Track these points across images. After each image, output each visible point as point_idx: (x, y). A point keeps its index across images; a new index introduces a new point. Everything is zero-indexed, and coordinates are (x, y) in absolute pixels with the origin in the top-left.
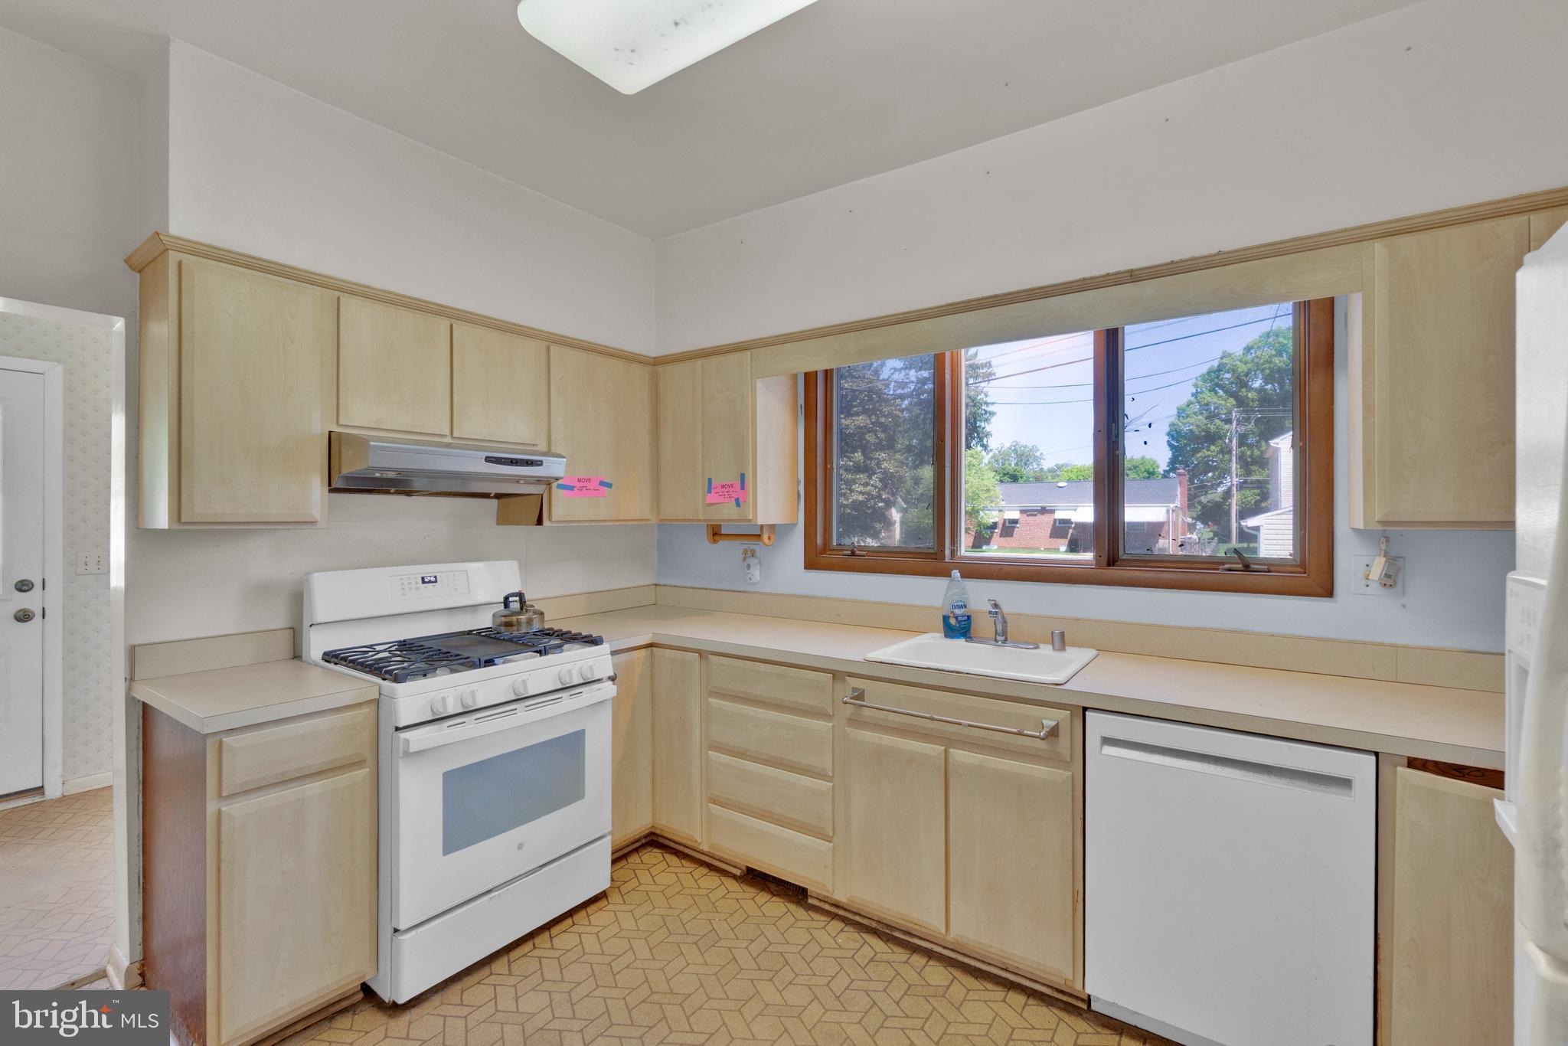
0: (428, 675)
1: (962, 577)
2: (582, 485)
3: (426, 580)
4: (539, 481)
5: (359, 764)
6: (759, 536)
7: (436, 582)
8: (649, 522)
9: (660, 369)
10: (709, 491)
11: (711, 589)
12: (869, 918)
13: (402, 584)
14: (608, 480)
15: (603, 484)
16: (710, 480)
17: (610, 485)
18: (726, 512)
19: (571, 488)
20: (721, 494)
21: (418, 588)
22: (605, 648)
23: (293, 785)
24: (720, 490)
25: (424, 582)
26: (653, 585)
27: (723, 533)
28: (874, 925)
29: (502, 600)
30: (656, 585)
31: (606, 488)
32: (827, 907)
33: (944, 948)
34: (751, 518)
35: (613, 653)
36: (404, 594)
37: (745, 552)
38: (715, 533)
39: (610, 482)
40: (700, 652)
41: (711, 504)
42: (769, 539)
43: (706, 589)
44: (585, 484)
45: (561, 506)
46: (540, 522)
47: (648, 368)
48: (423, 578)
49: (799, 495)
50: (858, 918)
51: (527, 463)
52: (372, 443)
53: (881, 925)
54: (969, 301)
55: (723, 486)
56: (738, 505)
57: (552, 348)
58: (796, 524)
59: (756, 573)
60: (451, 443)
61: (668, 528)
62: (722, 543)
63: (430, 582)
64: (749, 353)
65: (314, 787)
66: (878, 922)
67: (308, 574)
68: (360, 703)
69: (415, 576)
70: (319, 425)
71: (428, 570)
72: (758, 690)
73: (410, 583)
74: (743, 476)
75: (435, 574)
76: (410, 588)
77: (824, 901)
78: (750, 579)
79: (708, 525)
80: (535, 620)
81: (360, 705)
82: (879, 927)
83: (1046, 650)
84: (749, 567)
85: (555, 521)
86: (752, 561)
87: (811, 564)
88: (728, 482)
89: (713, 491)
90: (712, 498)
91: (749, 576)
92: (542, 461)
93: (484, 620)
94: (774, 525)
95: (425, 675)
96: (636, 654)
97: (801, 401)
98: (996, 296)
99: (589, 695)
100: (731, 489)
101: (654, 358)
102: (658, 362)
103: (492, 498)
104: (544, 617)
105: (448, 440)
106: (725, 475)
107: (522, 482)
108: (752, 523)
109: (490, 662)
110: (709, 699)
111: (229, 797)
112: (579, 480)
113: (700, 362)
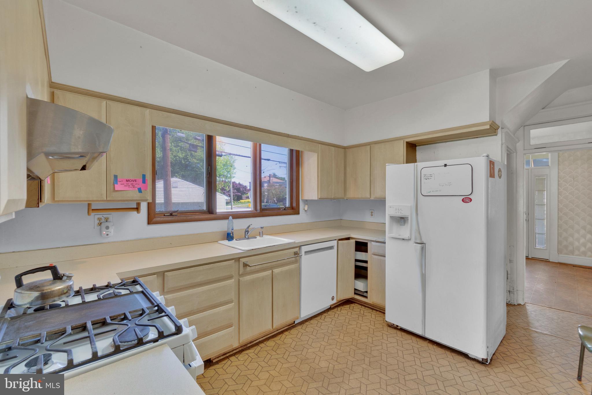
1: (233, 219)
6: (137, 208)
10: (116, 183)
12: (237, 349)
16: (115, 176)
18: (132, 196)
20: (125, 185)
24: (125, 182)
28: (240, 349)
32: (222, 357)
33: (262, 338)
34: (149, 198)
37: (100, 219)
41: (117, 191)
50: (234, 352)
53: (243, 347)
54: (252, 127)
55: (128, 181)
56: (140, 191)
66: (241, 347)
74: (144, 176)
77: (219, 357)
78: (108, 235)
82: (243, 348)
83: (258, 238)
84: (108, 228)
88: (131, 179)
89: (119, 183)
90: (118, 187)
91: (108, 233)
98: (260, 128)
100: (134, 183)
106: (130, 174)
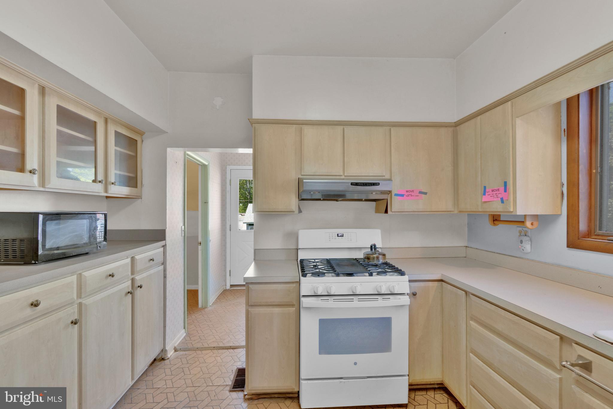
0: (320, 276)
2: (409, 194)
3: (339, 235)
4: (383, 192)
5: (293, 305)
6: (523, 222)
7: (343, 236)
8: (452, 213)
9: (458, 128)
10: (484, 194)
11: (497, 253)
13: (330, 236)
14: (424, 191)
15: (421, 193)
16: (485, 187)
17: (426, 193)
18: (496, 207)
19: (402, 195)
20: (491, 195)
21: (335, 238)
22: (406, 278)
23: (270, 307)
24: (491, 193)
25: (338, 236)
26: (465, 246)
27: (501, 220)
29: (370, 247)
30: (466, 247)
31: (423, 195)
34: (512, 210)
35: (410, 281)
36: (330, 240)
37: (520, 232)
38: (496, 219)
39: (425, 191)
40: (466, 292)
41: (485, 202)
42: (532, 224)
43: (495, 253)
44: (410, 193)
45: (396, 204)
46: (386, 212)
47: (451, 129)
48: (338, 234)
49: (562, 194)
51: (371, 184)
52: (304, 181)
55: (493, 191)
56: (502, 202)
57: (392, 129)
58: (560, 215)
59: (527, 247)
60: (344, 178)
61: (473, 216)
62: (501, 227)
63: (340, 236)
64: (510, 102)
65: (277, 310)
67: (299, 230)
68: (293, 282)
69: (335, 233)
70: (294, 176)
71: (340, 231)
72: (500, 327)
73: (332, 236)
74: (505, 183)
75: (343, 233)
76: (333, 238)
78: (523, 250)
79: (489, 214)
80: (380, 257)
81: (293, 283)
84: (521, 242)
85: (394, 212)
86: (524, 239)
87: (571, 244)
88: (496, 188)
89: (487, 194)
90: (486, 198)
91: (523, 248)
92: (379, 183)
93: (360, 255)
94: (537, 215)
95: (319, 275)
96: (430, 284)
97: (564, 126)
99: (393, 301)
100: (498, 192)
101: (455, 123)
102: (458, 124)
103: (363, 201)
104: (385, 257)
105: (343, 177)
106: (495, 183)
107: (374, 193)
108: (513, 214)
109: (350, 275)
110: (470, 321)
111: (252, 306)
112: (407, 191)
113: (479, 118)
